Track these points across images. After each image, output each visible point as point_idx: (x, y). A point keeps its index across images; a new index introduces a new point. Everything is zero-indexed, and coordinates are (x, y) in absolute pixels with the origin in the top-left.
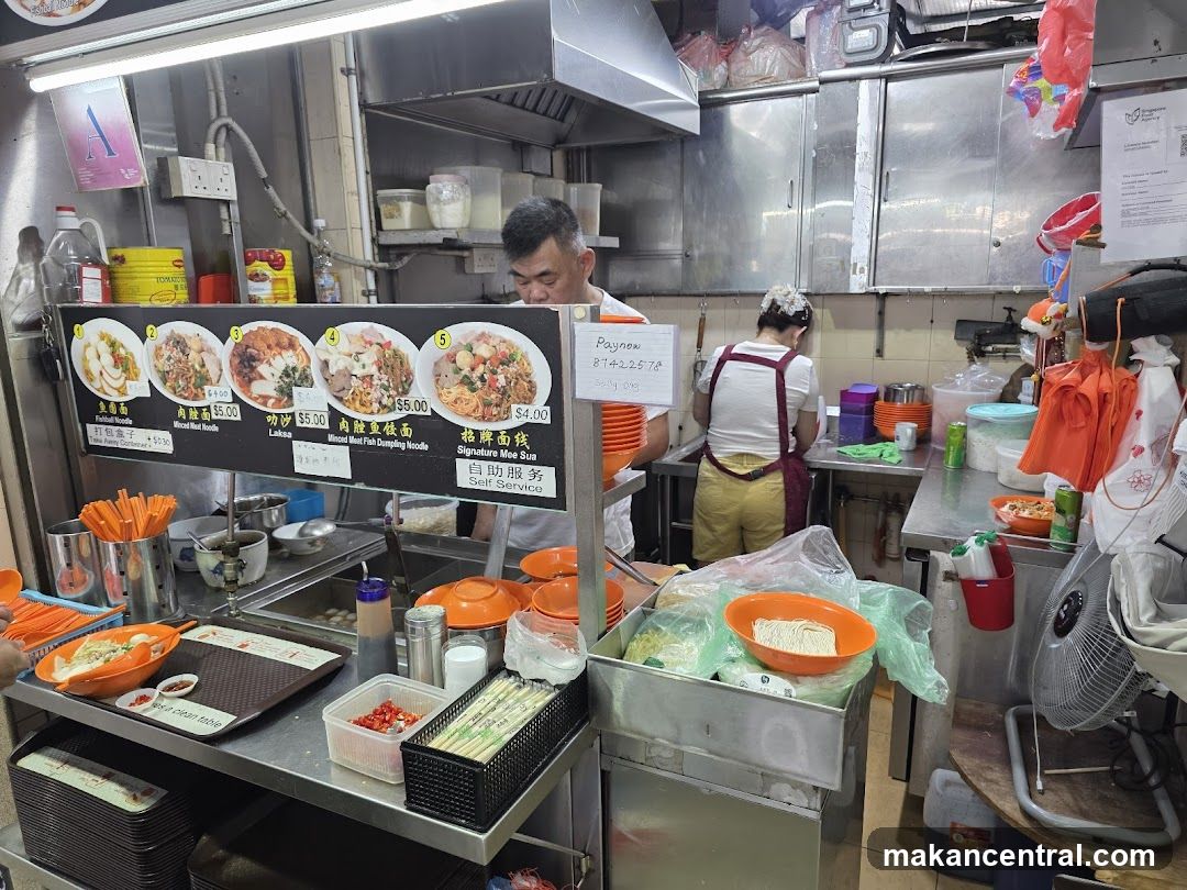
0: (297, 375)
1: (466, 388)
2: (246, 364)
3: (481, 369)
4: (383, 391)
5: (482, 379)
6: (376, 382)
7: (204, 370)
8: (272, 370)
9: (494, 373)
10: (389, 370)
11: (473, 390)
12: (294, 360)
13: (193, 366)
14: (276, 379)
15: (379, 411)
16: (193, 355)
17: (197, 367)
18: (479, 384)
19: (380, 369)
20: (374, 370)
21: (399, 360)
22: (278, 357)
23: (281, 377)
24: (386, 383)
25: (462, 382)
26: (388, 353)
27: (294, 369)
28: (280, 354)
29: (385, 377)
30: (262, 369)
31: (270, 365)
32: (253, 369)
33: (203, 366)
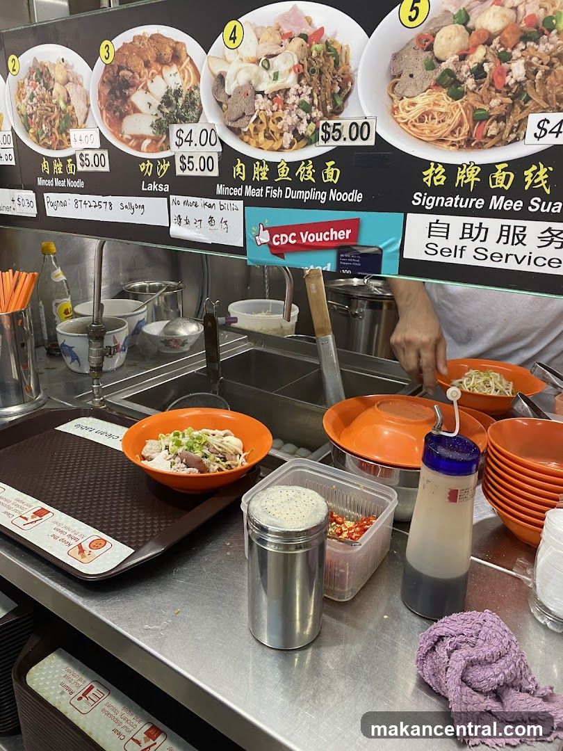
0: (181, 101)
1: (443, 93)
2: (118, 93)
3: (480, 53)
4: (302, 113)
5: (478, 73)
6: (292, 99)
7: (70, 107)
8: (149, 98)
9: (505, 58)
10: (315, 77)
11: (456, 96)
12: (178, 79)
13: (57, 104)
14: (154, 110)
15: (292, 144)
16: (57, 88)
17: (62, 105)
18: (470, 83)
19: (300, 77)
20: (290, 80)
21: (332, 59)
22: (158, 78)
23: (159, 107)
24: (307, 99)
25: (439, 84)
26: (317, 47)
27: (178, 93)
28: (160, 73)
29: (307, 90)
30: (138, 98)
31: (147, 91)
32: (126, 98)
33: (68, 102)
